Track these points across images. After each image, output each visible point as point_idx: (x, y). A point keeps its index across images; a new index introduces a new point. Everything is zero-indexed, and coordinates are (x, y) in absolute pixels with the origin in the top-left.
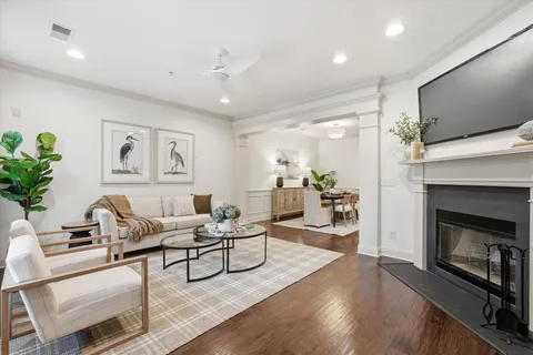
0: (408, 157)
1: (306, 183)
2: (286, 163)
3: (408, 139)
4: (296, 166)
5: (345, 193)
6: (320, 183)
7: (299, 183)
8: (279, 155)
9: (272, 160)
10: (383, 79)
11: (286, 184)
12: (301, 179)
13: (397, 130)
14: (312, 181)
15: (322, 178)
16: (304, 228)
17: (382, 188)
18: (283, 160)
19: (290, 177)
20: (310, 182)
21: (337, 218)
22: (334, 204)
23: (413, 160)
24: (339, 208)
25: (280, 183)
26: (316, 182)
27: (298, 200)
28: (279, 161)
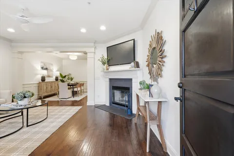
0: (104, 69)
1: (57, 79)
2: (46, 69)
3: (104, 63)
4: (51, 71)
5: (77, 83)
6: (63, 79)
7: (53, 79)
8: (42, 65)
9: (38, 67)
10: (96, 41)
11: (47, 80)
12: (54, 78)
13: (101, 60)
14: (60, 78)
15: (65, 77)
16: (59, 100)
17: (95, 80)
18: (45, 67)
19: (49, 76)
20: (59, 79)
21: (74, 94)
22: (73, 88)
23: (106, 71)
24: (75, 89)
25: (43, 79)
26: (61, 79)
27: (53, 87)
28: (42, 68)
